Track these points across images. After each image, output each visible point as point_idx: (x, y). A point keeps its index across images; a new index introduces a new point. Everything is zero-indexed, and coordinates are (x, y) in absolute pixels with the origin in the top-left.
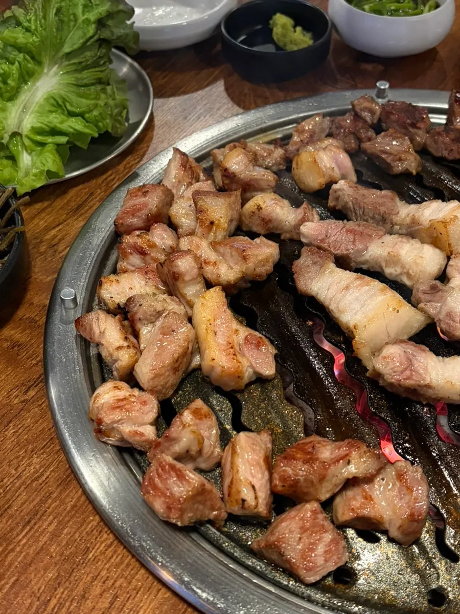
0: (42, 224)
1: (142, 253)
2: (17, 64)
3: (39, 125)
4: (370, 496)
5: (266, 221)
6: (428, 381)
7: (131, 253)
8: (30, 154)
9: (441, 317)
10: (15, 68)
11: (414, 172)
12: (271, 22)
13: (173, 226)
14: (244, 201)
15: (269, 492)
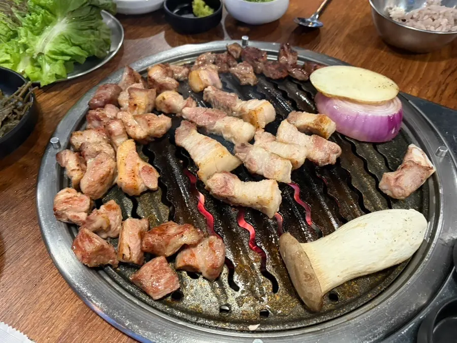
0: (53, 103)
1: (99, 119)
2: (41, 15)
3: (53, 49)
4: (194, 254)
5: (168, 106)
6: (233, 194)
7: (93, 120)
8: (49, 65)
9: (246, 161)
10: (39, 18)
11: (252, 84)
12: (193, 2)
13: (119, 106)
14: (158, 94)
15: (140, 251)
